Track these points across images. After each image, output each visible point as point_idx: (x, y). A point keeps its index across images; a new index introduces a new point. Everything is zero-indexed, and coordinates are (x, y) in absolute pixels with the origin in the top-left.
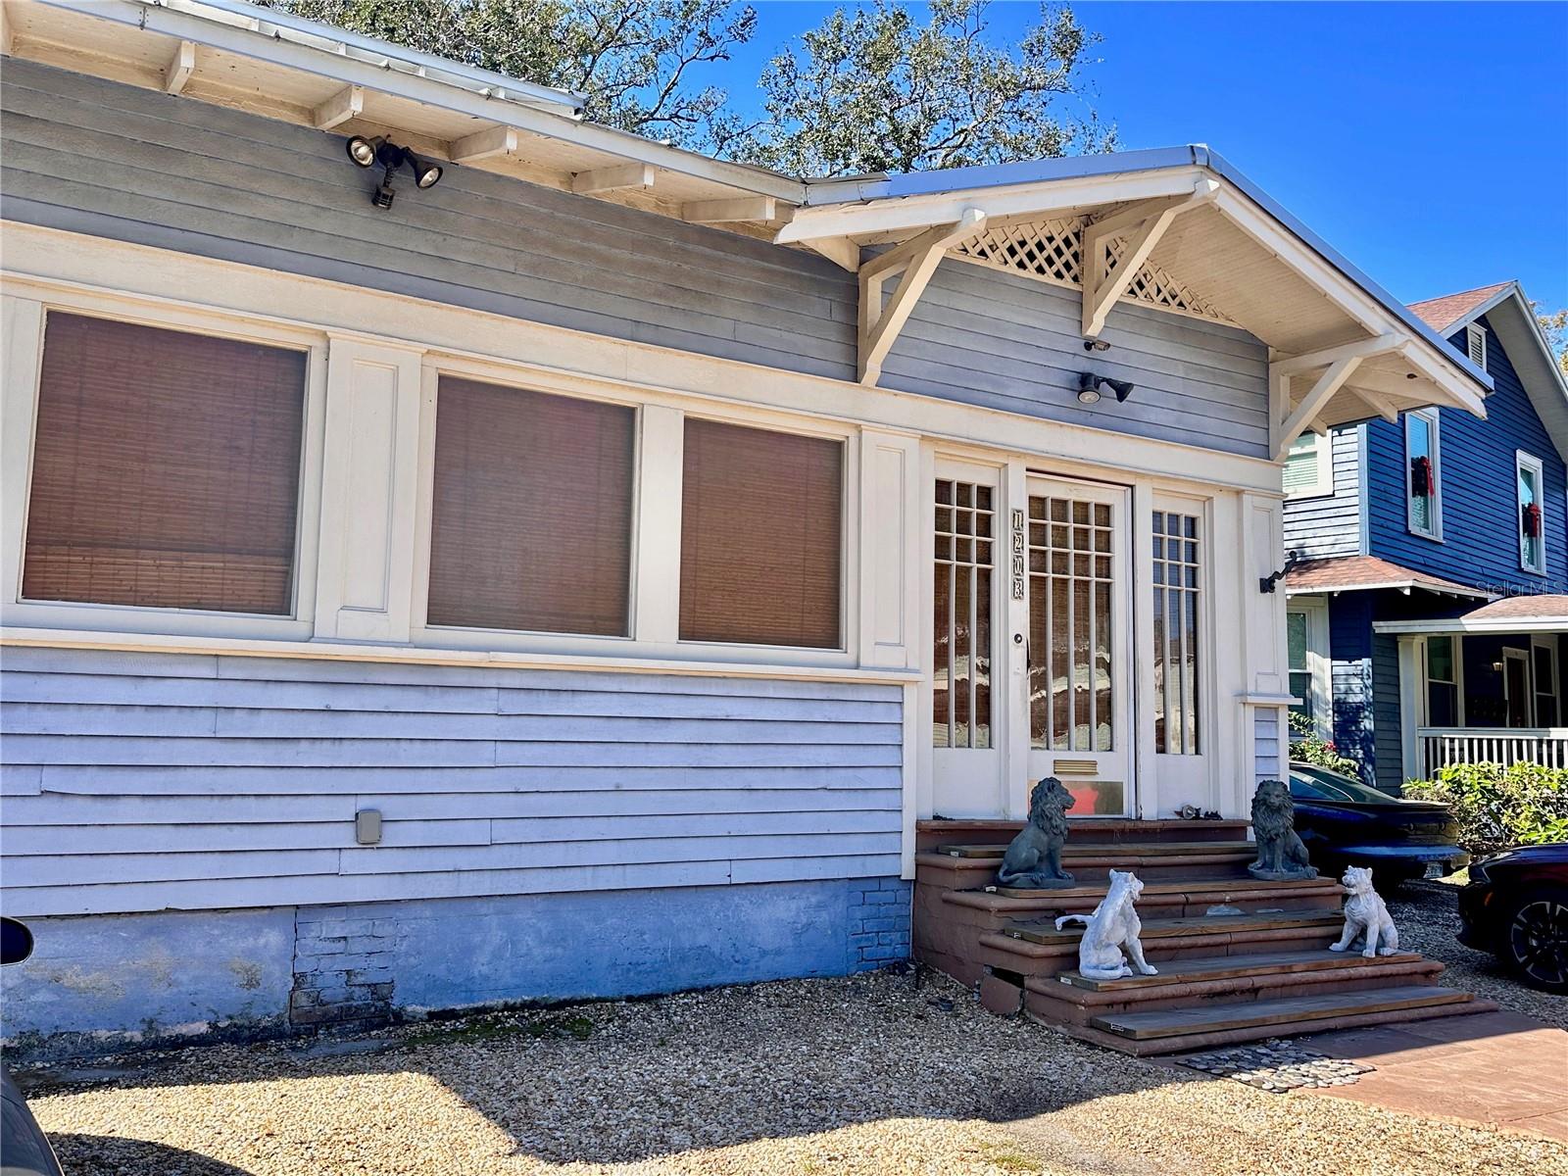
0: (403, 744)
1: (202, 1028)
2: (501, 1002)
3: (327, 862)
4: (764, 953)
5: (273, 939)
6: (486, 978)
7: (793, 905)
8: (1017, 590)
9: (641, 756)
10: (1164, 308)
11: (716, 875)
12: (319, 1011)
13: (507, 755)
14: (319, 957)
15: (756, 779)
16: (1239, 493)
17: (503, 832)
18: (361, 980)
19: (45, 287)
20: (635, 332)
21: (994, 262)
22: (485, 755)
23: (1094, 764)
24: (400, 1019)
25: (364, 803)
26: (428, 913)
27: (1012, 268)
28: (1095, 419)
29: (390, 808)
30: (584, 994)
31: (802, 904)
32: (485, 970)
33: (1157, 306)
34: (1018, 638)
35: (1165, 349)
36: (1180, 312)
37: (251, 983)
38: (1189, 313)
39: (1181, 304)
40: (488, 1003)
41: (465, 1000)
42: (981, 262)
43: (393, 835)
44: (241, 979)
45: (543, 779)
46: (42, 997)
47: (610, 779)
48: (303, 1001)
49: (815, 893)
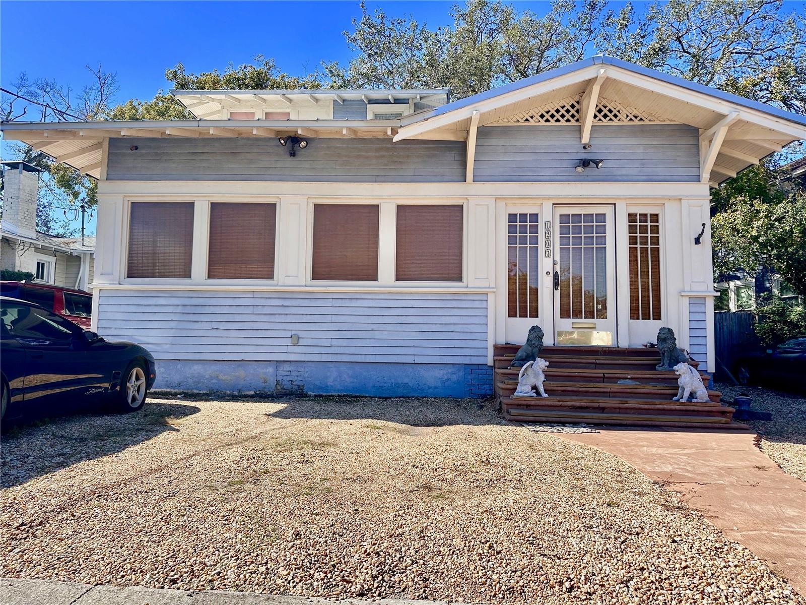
0: (304, 316)
1: (252, 393)
2: (337, 394)
3: (284, 349)
4: (430, 388)
5: (271, 370)
6: (332, 386)
7: (442, 372)
8: (547, 254)
9: (380, 320)
10: (631, 123)
11: (409, 360)
12: (284, 391)
13: (335, 319)
14: (283, 376)
15: (425, 328)
16: (680, 199)
17: (335, 342)
18: (295, 383)
20: (376, 179)
21: (532, 122)
22: (328, 319)
23: (595, 324)
24: (306, 395)
25: (294, 332)
26: (313, 366)
27: (542, 122)
28: (589, 178)
29: (301, 334)
30: (364, 394)
31: (445, 372)
32: (332, 384)
33: (626, 122)
34: (548, 273)
35: (632, 141)
36: (641, 123)
37: (265, 382)
38: (647, 122)
39: (641, 119)
40: (333, 394)
41: (326, 392)
42: (527, 124)
43: (301, 342)
44: (262, 380)
45: (347, 327)
46: (214, 381)
47: (370, 327)
48: (279, 388)
49: (450, 368)
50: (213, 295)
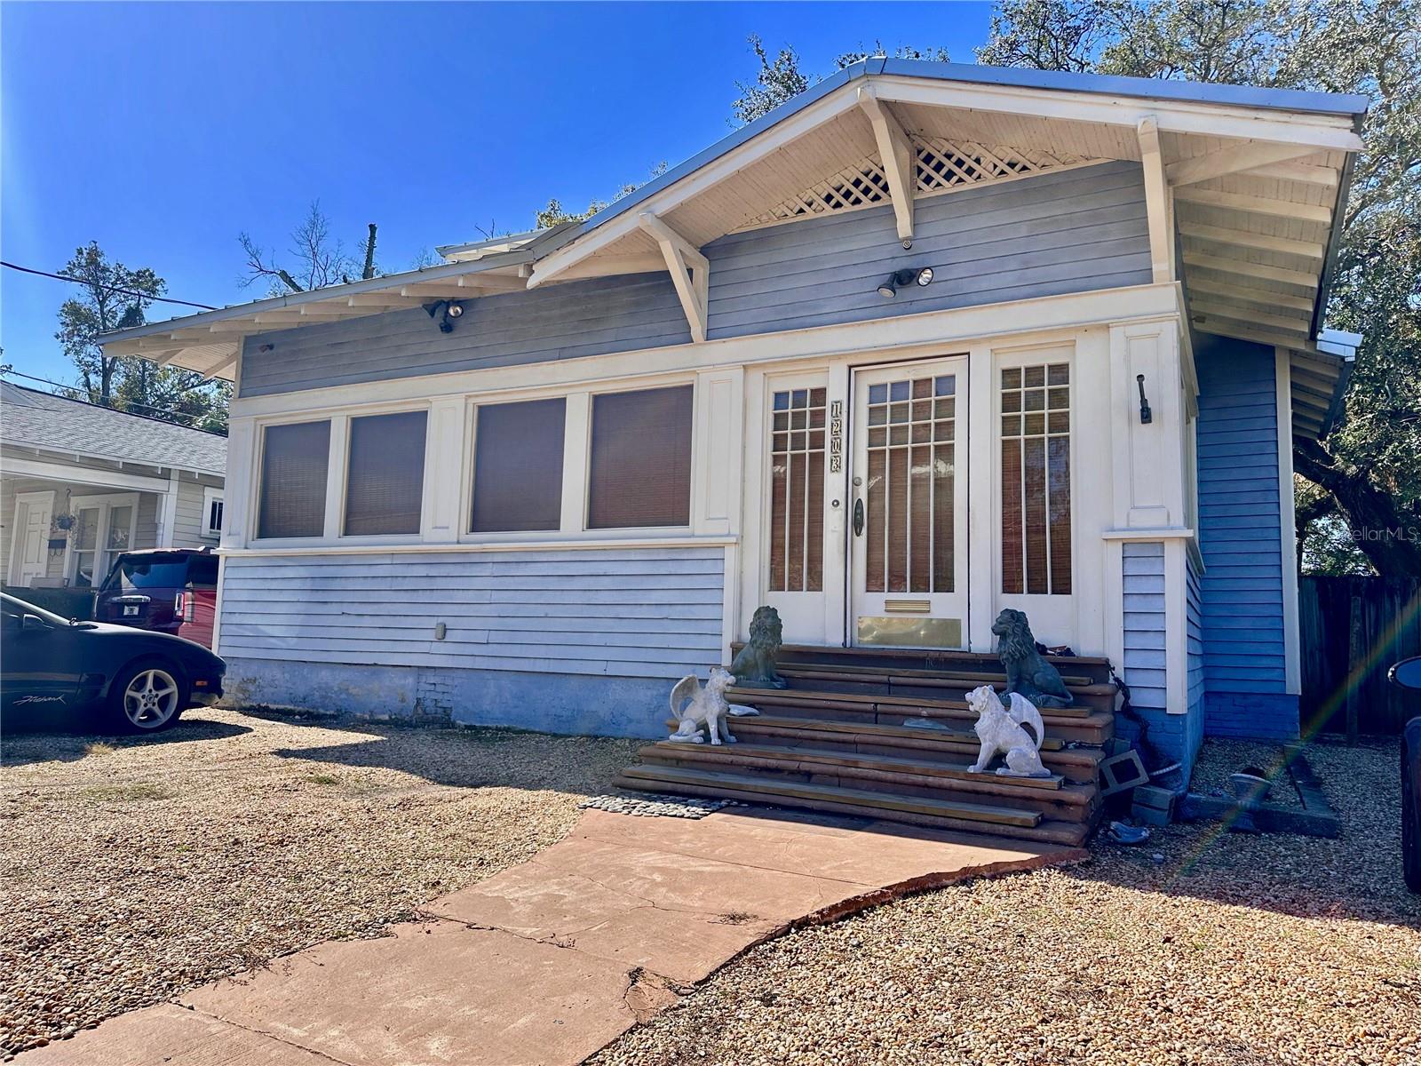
0: (455, 592)
1: (387, 718)
2: (495, 725)
3: (425, 647)
4: (630, 721)
5: (410, 681)
6: (488, 712)
7: (649, 693)
8: (834, 465)
9: (558, 597)
10: (1003, 179)
11: (597, 669)
12: (425, 717)
13: (496, 596)
14: (426, 691)
15: (623, 612)
16: (1108, 327)
17: (494, 637)
18: (440, 704)
19: (347, 409)
20: (563, 354)
21: (810, 214)
22: (486, 597)
23: (929, 603)
24: (453, 726)
25: (441, 620)
26: (464, 675)
27: (829, 210)
28: (914, 306)
29: (450, 623)
30: (532, 728)
31: (655, 693)
32: (488, 708)
33: (991, 180)
34: (836, 503)
35: (1003, 217)
36: (1025, 175)
37: (403, 701)
38: (1036, 172)
39: (1025, 168)
40: (490, 725)
41: (481, 722)
42: (801, 218)
43: (450, 636)
44: (399, 698)
45: (511, 610)
46: (343, 696)
47: (541, 611)
48: (420, 711)
49: (663, 687)
50: (346, 561)
